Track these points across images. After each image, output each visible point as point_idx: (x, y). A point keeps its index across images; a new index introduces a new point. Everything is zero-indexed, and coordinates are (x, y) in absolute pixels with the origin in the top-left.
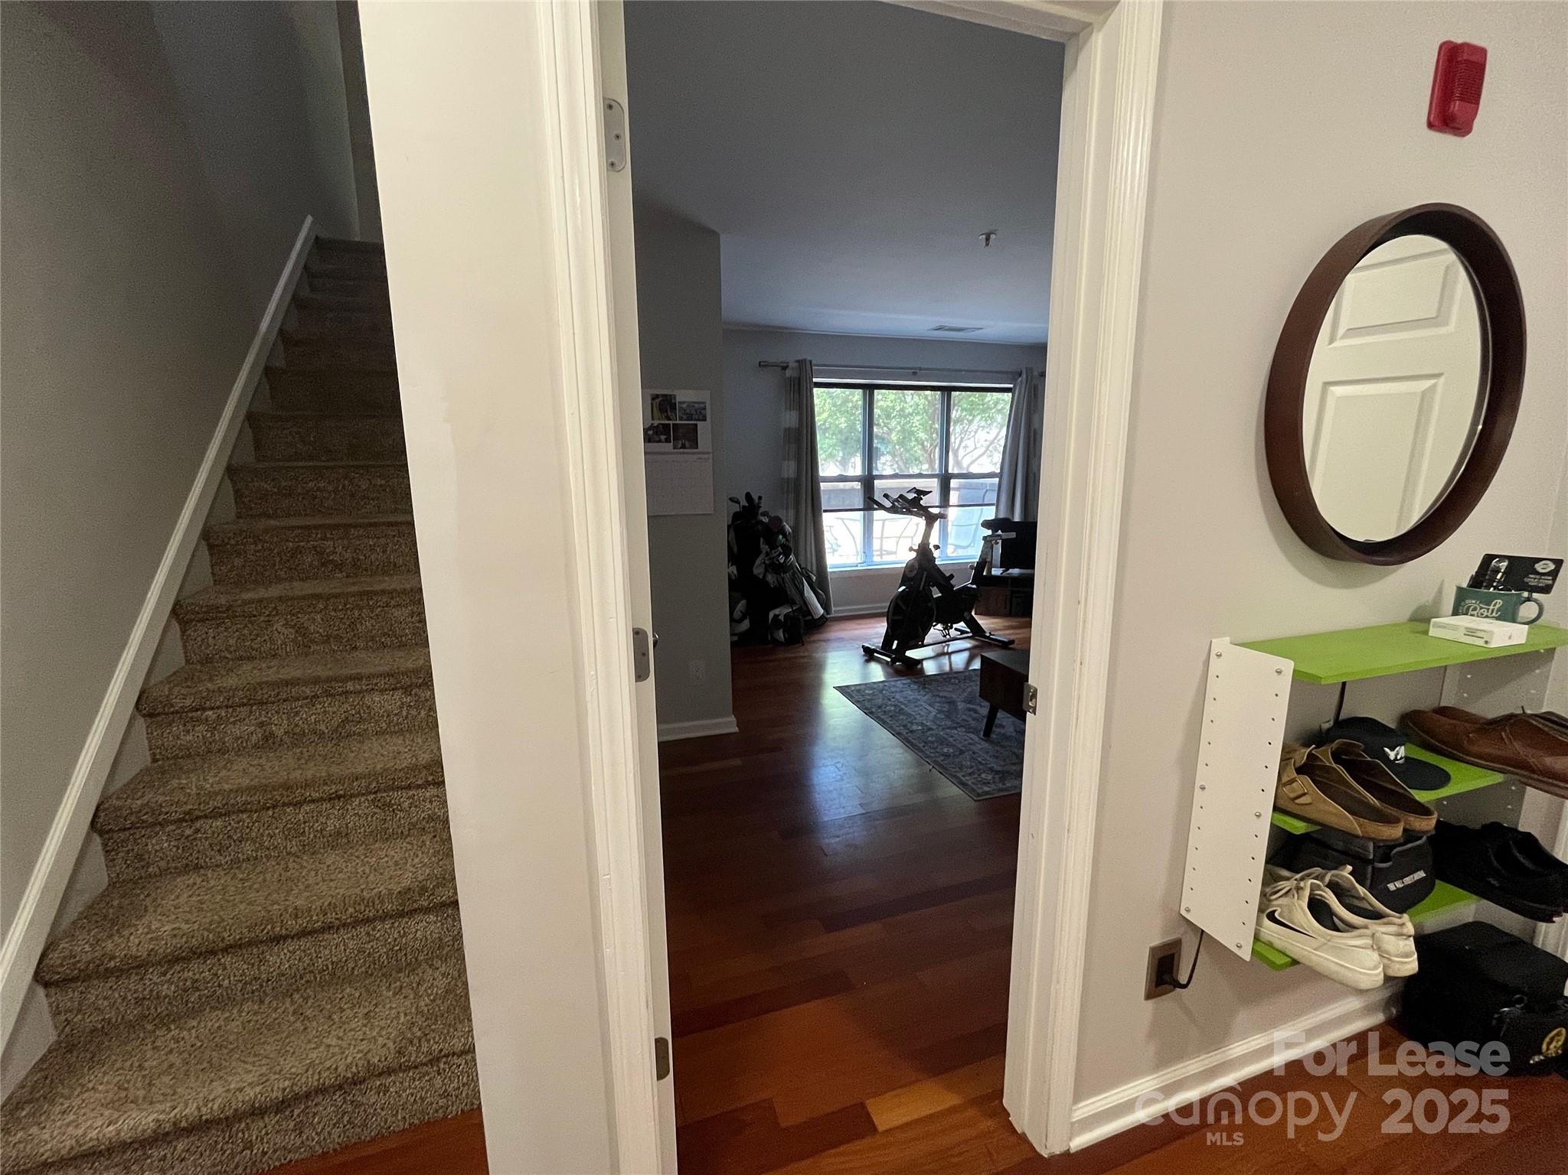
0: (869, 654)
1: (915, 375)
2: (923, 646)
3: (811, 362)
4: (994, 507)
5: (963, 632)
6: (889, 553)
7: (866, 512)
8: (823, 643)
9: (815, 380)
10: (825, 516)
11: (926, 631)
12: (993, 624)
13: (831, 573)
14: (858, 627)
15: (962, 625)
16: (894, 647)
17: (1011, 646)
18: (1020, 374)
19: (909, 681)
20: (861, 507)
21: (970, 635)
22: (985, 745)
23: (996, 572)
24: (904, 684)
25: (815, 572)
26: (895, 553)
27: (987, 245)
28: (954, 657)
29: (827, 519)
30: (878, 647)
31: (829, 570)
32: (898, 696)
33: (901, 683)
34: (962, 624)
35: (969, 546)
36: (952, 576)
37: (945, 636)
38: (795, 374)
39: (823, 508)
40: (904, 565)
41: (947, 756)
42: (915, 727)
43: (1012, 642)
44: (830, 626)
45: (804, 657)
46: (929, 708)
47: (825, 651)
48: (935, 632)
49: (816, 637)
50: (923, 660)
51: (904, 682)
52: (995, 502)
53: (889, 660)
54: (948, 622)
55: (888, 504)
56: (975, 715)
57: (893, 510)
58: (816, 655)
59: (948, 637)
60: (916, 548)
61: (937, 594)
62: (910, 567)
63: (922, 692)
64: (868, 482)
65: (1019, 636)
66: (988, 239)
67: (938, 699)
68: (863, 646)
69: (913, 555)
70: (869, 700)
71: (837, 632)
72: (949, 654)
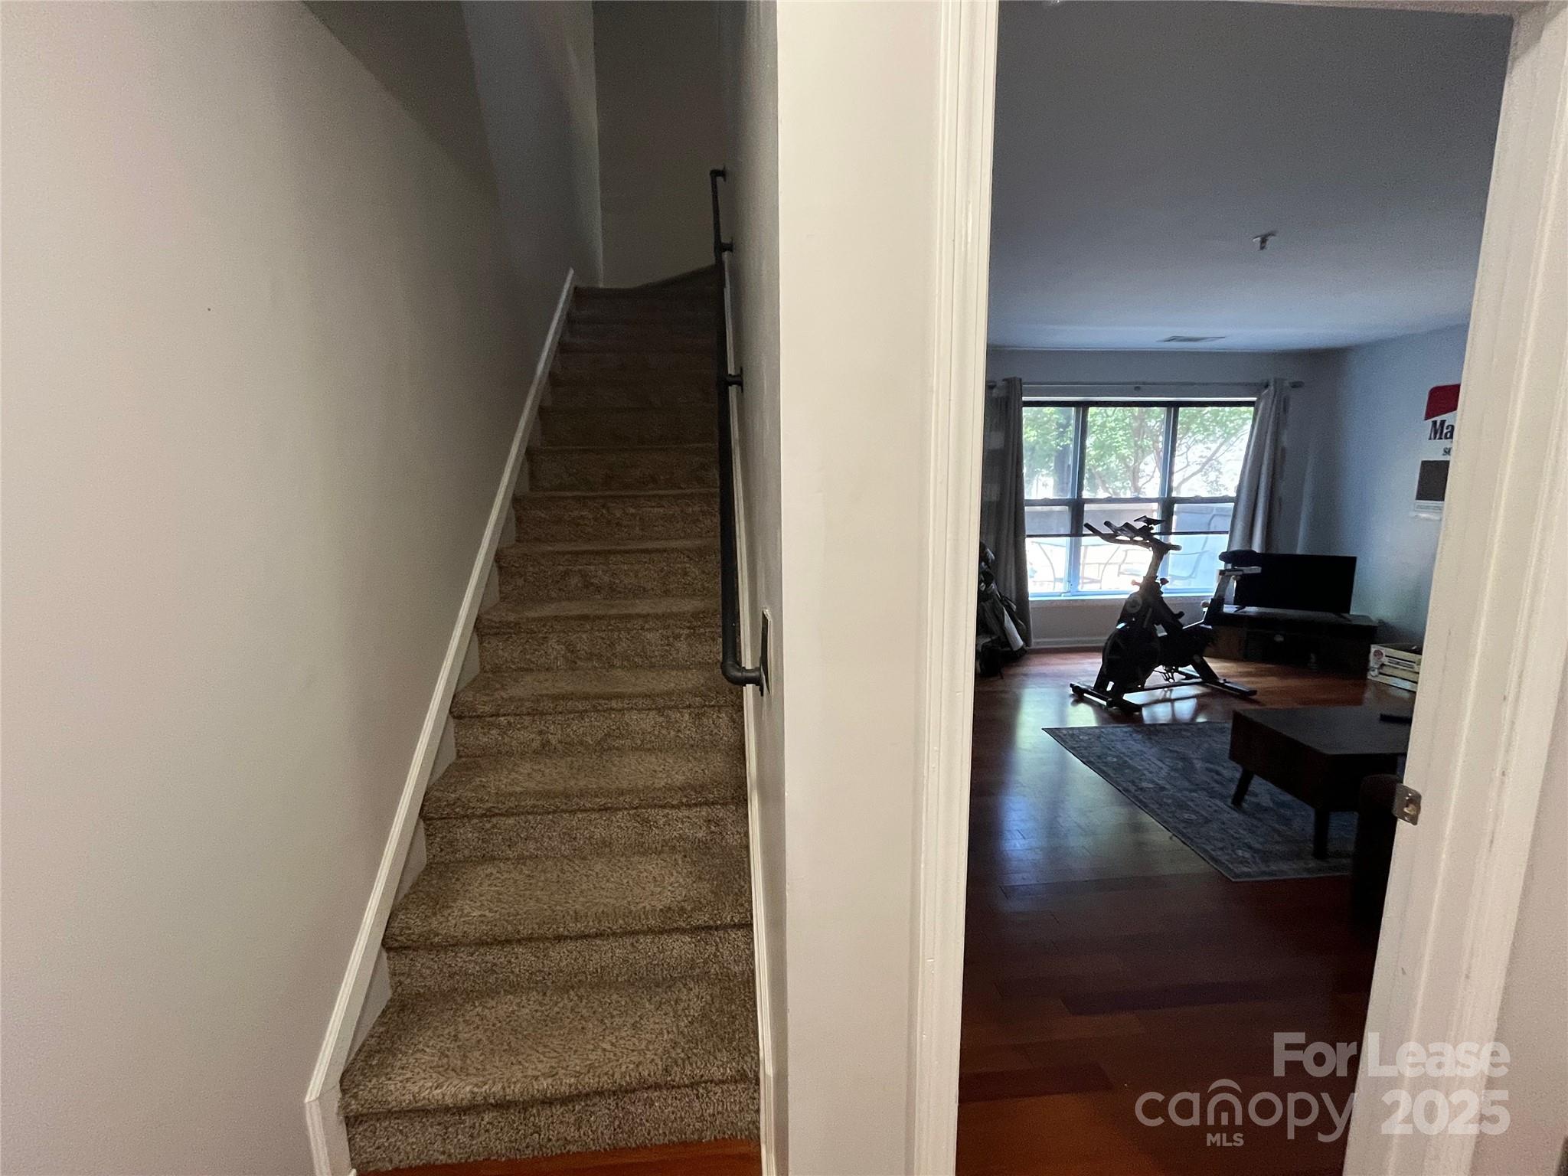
0: (1079, 695)
1: (1137, 389)
2: (1143, 689)
3: (1021, 380)
4: (1228, 536)
5: (1189, 677)
6: (1093, 581)
7: (1074, 538)
8: (1025, 678)
9: (1024, 399)
10: (1028, 540)
11: (1148, 672)
12: (1226, 668)
13: (1032, 601)
14: (1062, 661)
15: (1189, 669)
16: (1109, 688)
17: (1254, 697)
18: (1267, 386)
19: (1129, 729)
20: (1068, 532)
21: (1200, 680)
22: (1236, 815)
23: (1229, 609)
24: (1126, 732)
26: (1099, 581)
27: (1262, 248)
28: (1177, 704)
29: (1030, 545)
30: (1089, 687)
31: (1030, 599)
32: (1119, 746)
33: (1121, 730)
34: (1190, 667)
35: (1190, 577)
36: (1181, 614)
37: (1167, 680)
38: (1003, 394)
39: (1027, 533)
40: (1127, 596)
41: (1186, 821)
42: (1144, 785)
43: (1254, 692)
45: (1002, 692)
46: (1158, 763)
47: (1022, 686)
48: (1157, 676)
49: (1011, 672)
50: (1143, 705)
51: (1125, 730)
52: (1228, 530)
53: (1105, 703)
54: (1172, 665)
55: (1107, 531)
56: (1216, 777)
57: (1110, 538)
58: (1015, 690)
59: (1171, 680)
60: (1140, 580)
61: (1162, 633)
62: (1131, 602)
63: (1148, 745)
64: (1077, 507)
65: (1259, 685)
66: (1264, 241)
67: (1168, 754)
68: (1072, 685)
69: (1137, 589)
70: (1086, 748)
71: (1037, 666)
72: (1172, 701)
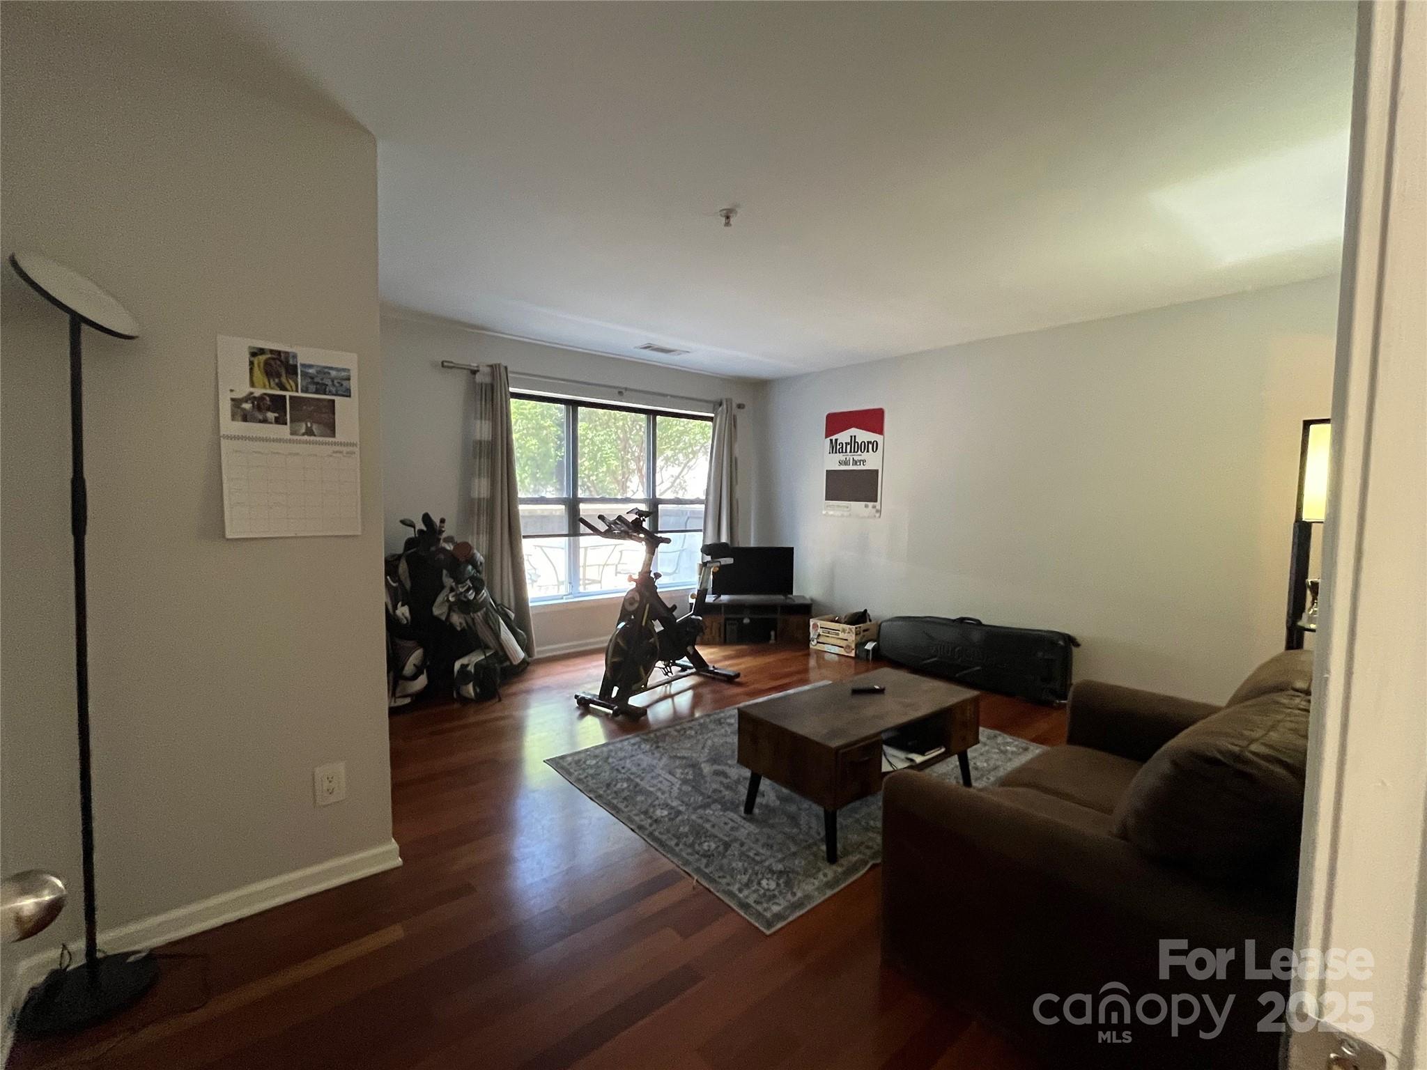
0: (584, 705)
1: (621, 394)
2: (646, 689)
3: (506, 368)
4: (702, 533)
5: (684, 668)
6: (594, 582)
7: (572, 538)
8: (524, 694)
9: (512, 390)
10: (525, 542)
11: (649, 669)
12: (711, 654)
13: (533, 607)
14: (566, 669)
15: (685, 661)
16: (614, 694)
17: (737, 680)
18: (721, 404)
19: (638, 739)
20: (567, 533)
21: (694, 670)
22: (751, 828)
23: (710, 599)
24: (634, 744)
25: (513, 608)
26: (600, 582)
27: (727, 224)
28: (677, 699)
29: (527, 546)
30: (595, 696)
31: (530, 605)
32: (628, 764)
33: (629, 743)
34: (685, 658)
35: (674, 572)
36: (674, 607)
37: (666, 674)
38: (488, 380)
39: (523, 534)
40: (624, 594)
41: (708, 855)
42: (659, 813)
43: (738, 675)
44: (534, 671)
45: (497, 719)
46: (669, 777)
47: (526, 706)
48: (658, 673)
49: (514, 688)
50: (648, 706)
51: (633, 741)
52: (702, 528)
53: (611, 712)
54: (670, 660)
55: (602, 527)
56: (726, 781)
57: (608, 534)
58: (516, 714)
59: (670, 674)
60: (636, 577)
61: (658, 627)
62: (629, 600)
63: (657, 755)
64: (572, 505)
65: (743, 666)
66: (728, 217)
67: (678, 762)
68: (576, 697)
69: (633, 585)
70: (593, 776)
71: (541, 678)
72: (672, 696)
